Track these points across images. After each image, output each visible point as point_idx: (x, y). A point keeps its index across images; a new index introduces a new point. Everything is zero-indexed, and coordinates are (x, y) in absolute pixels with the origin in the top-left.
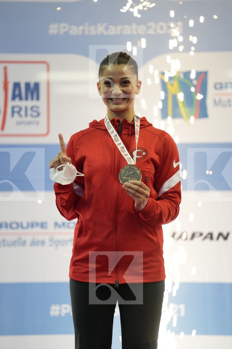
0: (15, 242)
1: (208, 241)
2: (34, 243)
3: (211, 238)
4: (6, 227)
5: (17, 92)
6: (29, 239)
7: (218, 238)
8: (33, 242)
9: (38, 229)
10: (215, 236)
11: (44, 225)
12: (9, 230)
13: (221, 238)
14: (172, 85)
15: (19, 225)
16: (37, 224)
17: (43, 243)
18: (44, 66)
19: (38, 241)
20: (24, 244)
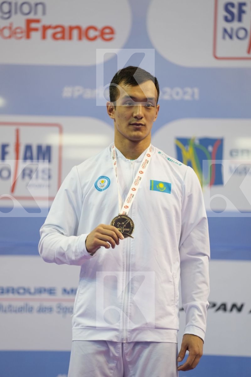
0: (22, 308)
1: (221, 312)
2: (42, 310)
3: (225, 309)
4: (13, 293)
5: (28, 154)
6: (36, 305)
7: (231, 310)
8: (40, 309)
9: (45, 296)
10: (229, 307)
11: (52, 292)
12: (16, 296)
13: (235, 311)
14: (187, 151)
15: (27, 291)
16: (45, 290)
17: (50, 309)
18: (57, 129)
19: (45, 308)
20: (31, 311)
